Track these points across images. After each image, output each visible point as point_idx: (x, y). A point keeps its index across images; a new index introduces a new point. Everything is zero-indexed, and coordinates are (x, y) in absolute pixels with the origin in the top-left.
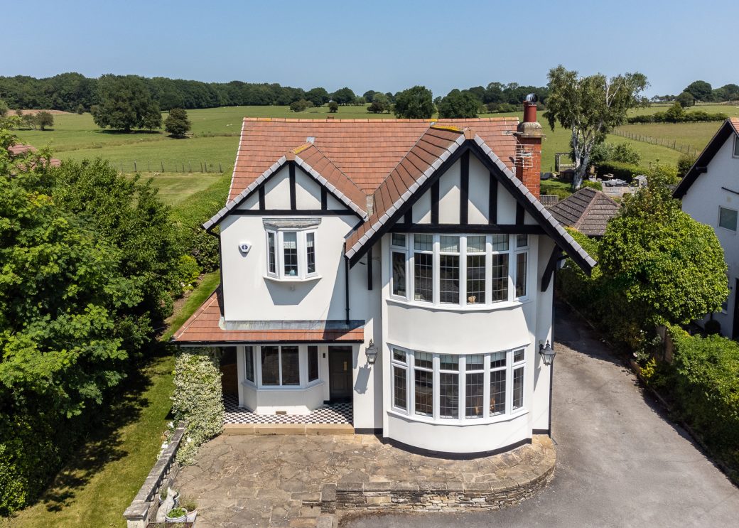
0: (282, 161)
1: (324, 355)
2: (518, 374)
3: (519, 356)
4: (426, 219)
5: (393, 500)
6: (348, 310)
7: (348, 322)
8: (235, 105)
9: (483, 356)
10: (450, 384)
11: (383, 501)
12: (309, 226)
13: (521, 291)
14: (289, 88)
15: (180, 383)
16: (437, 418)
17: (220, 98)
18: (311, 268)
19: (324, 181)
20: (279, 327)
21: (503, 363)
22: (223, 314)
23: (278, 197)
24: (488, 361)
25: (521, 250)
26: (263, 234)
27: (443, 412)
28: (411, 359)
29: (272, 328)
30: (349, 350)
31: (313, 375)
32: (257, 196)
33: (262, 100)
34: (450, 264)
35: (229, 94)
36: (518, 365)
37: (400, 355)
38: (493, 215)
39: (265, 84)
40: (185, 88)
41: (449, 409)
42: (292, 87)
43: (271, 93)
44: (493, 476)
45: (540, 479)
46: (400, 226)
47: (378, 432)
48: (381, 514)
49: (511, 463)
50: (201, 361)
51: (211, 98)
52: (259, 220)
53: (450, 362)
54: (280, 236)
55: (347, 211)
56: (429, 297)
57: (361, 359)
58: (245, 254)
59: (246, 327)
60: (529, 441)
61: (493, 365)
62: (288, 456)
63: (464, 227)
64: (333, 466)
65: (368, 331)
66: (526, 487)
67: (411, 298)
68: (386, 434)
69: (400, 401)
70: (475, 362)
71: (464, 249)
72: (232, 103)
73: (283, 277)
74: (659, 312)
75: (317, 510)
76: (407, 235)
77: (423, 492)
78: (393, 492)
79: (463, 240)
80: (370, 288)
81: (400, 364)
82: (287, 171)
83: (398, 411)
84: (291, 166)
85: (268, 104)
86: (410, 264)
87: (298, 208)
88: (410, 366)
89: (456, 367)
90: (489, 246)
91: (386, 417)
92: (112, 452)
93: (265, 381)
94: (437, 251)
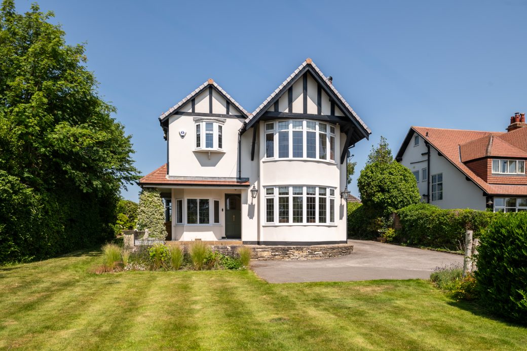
0: (206, 84)
1: (223, 209)
2: (332, 203)
5: (272, 254)
6: (240, 171)
7: (240, 178)
9: (315, 188)
10: (298, 203)
11: (266, 254)
12: (220, 121)
16: (291, 223)
18: (220, 146)
19: (229, 97)
21: (325, 194)
22: (168, 174)
23: (202, 106)
24: (318, 190)
26: (194, 125)
27: (294, 221)
28: (276, 191)
31: (217, 220)
32: (190, 105)
34: (298, 136)
36: (332, 197)
37: (270, 190)
38: (319, 110)
50: (155, 196)
52: (191, 118)
53: (298, 191)
54: (203, 125)
55: (240, 116)
58: (183, 137)
61: (320, 193)
63: (305, 116)
67: (277, 157)
68: (262, 239)
69: (270, 218)
70: (311, 192)
71: (304, 128)
73: (204, 148)
74: (390, 205)
76: (274, 122)
77: (289, 249)
78: (272, 249)
79: (305, 122)
80: (252, 159)
81: (270, 196)
82: (207, 92)
83: (269, 224)
84: (211, 87)
86: (276, 138)
87: (214, 113)
88: (276, 197)
89: (301, 192)
90: (317, 127)
91: (262, 229)
93: (189, 222)
94: (291, 129)
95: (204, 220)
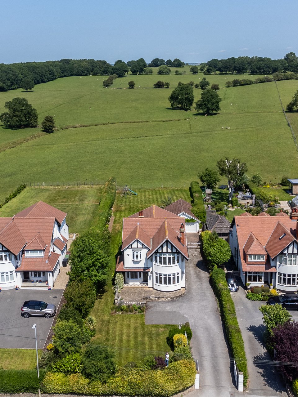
0: (135, 240)
1: (143, 273)
2: (178, 277)
3: (178, 274)
4: (161, 251)
5: (155, 299)
6: (147, 265)
7: (147, 267)
8: (65, 76)
9: (171, 274)
10: (165, 279)
11: (153, 299)
12: (140, 250)
13: (178, 262)
14: (100, 61)
15: (117, 279)
16: (163, 285)
17: (56, 73)
18: (140, 258)
19: (143, 243)
20: (134, 268)
21: (175, 275)
23: (135, 246)
24: (172, 275)
25: (178, 255)
26: (132, 252)
27: (164, 284)
28: (158, 274)
29: (133, 269)
30: (148, 273)
31: (140, 277)
32: (131, 245)
33: (83, 72)
34: (165, 258)
35: (61, 69)
36: (178, 275)
37: (156, 274)
38: (172, 250)
39: (85, 60)
40: (34, 70)
41: (170, 283)
42: (102, 60)
43: (88, 67)
44: (172, 295)
45: (180, 295)
46: (157, 252)
47: (153, 287)
48: (153, 301)
49: (176, 293)
50: (120, 274)
51: (50, 74)
52: (131, 249)
53: (165, 275)
54: (135, 253)
55: (147, 248)
56: (162, 264)
57: (150, 274)
58: (128, 255)
59: (129, 268)
60: (180, 289)
61: (173, 276)
62: (137, 292)
63: (167, 252)
64: (145, 293)
65: (151, 269)
66: (178, 296)
67: (158, 264)
68: (154, 288)
69: (157, 282)
70: (170, 275)
71: (167, 256)
72: (63, 75)
73: (135, 260)
75: (142, 300)
76: (157, 254)
77: (160, 297)
78: (155, 297)
79: (167, 254)
80: (151, 261)
81: (157, 275)
83: (156, 284)
84: (137, 241)
85: (86, 75)
86: (158, 258)
87: (138, 247)
88: (158, 276)
89: (166, 276)
90: (172, 255)
91: (154, 285)
92: (105, 291)
93: (131, 278)
94: (163, 256)
95: (136, 277)
